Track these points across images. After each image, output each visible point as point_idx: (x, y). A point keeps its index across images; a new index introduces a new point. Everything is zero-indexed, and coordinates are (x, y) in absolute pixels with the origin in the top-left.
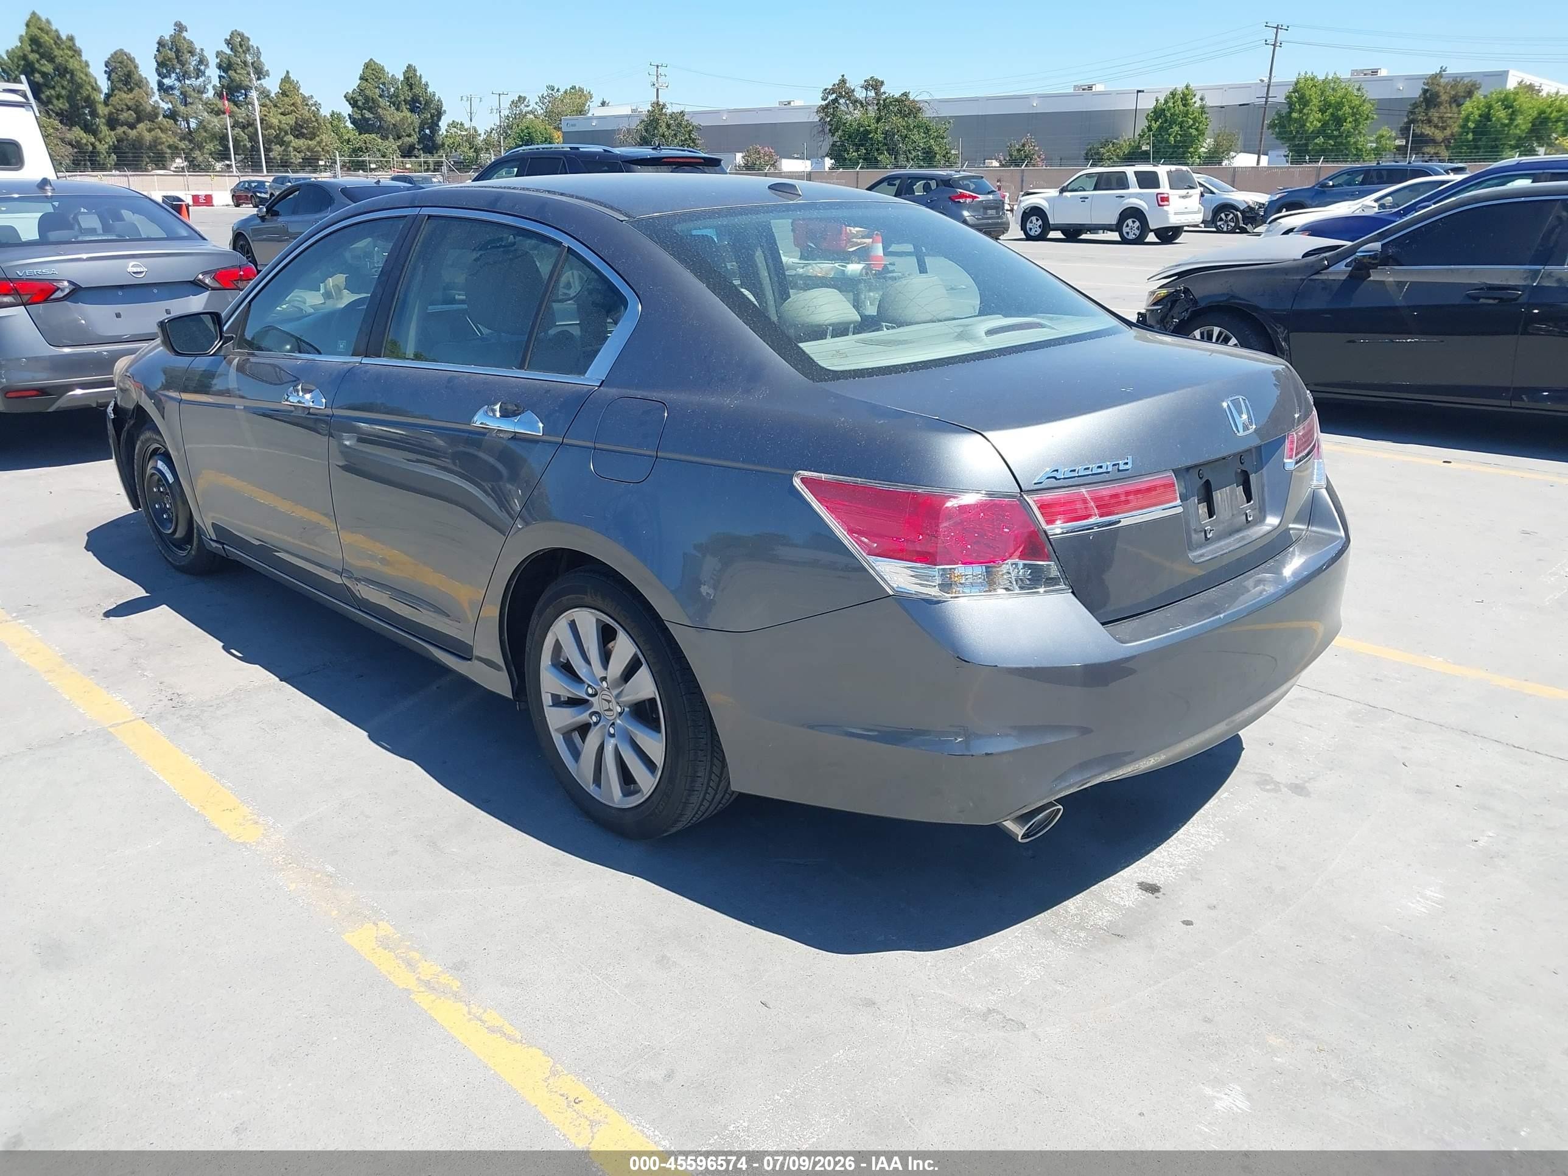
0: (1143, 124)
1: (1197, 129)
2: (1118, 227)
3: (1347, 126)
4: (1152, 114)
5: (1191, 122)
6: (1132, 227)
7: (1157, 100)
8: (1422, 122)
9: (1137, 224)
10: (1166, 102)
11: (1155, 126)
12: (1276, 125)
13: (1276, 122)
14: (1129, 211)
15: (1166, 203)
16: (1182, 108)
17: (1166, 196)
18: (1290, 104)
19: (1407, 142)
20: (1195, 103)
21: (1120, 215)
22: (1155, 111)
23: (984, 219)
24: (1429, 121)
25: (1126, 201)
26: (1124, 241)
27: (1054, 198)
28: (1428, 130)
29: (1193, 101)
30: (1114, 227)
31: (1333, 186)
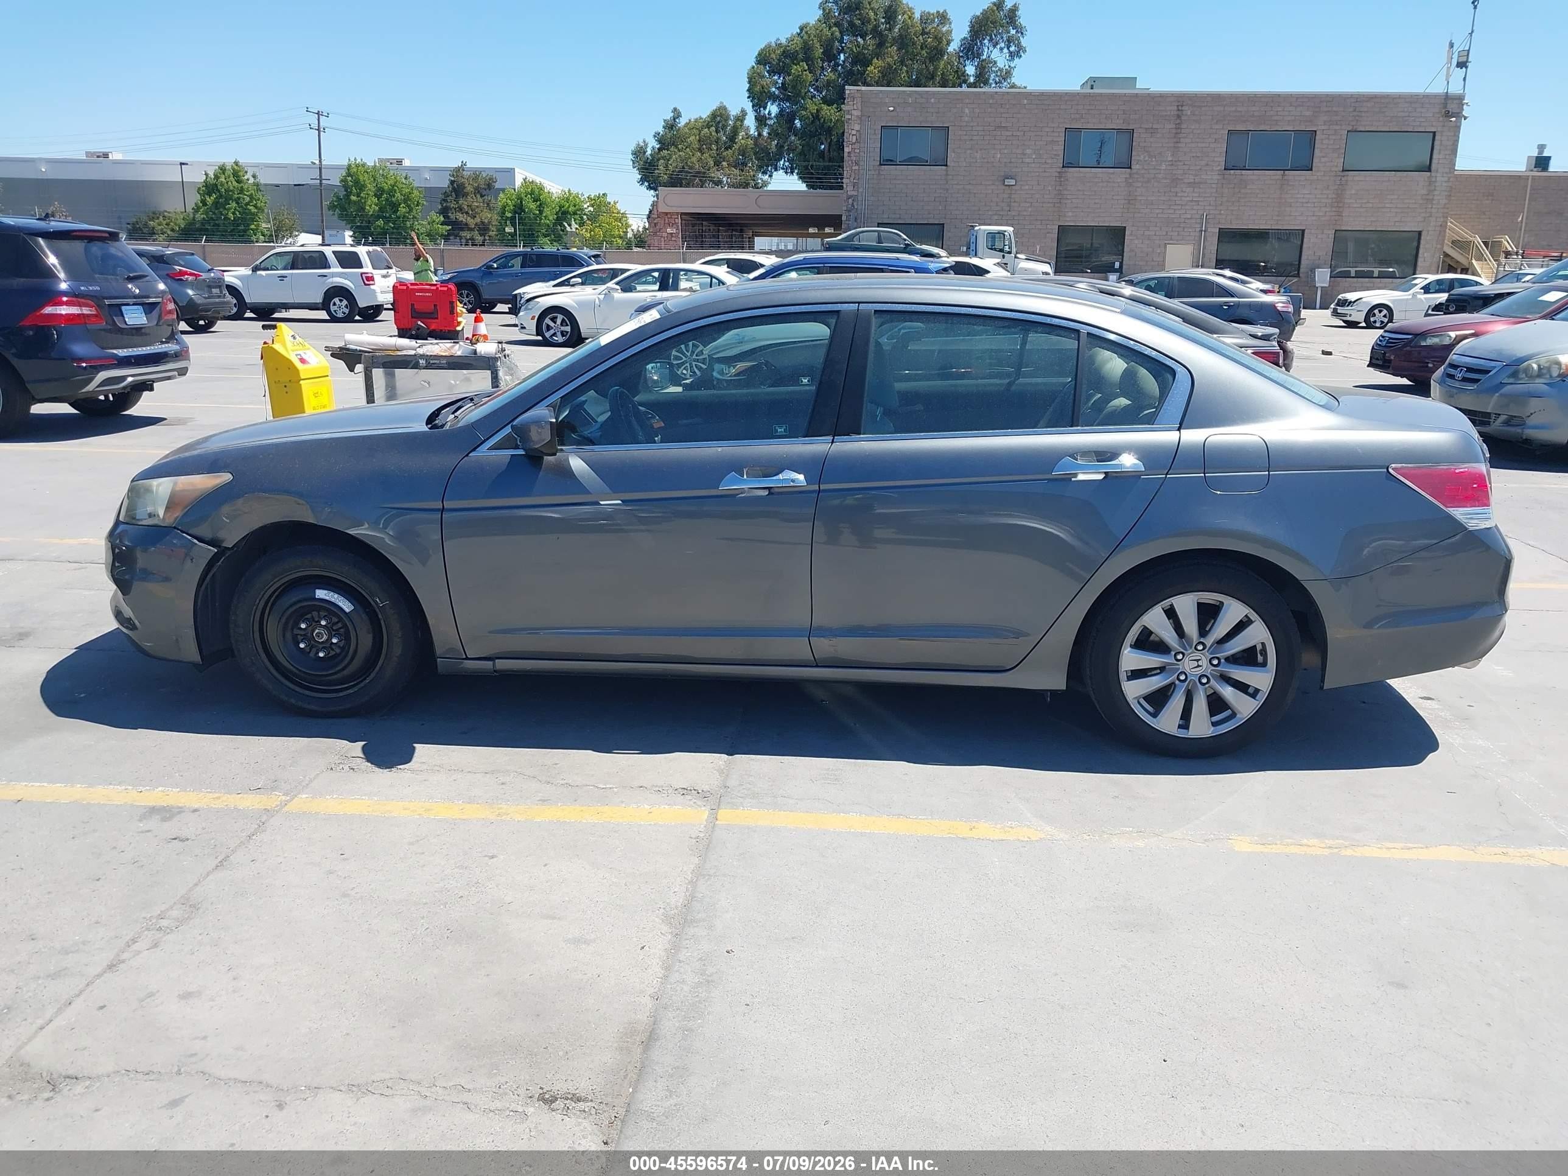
0: (193, 199)
1: (255, 206)
2: (325, 305)
3: (402, 209)
4: (204, 188)
5: (248, 199)
6: (340, 306)
7: (206, 174)
8: (455, 209)
9: (345, 302)
10: (217, 177)
11: (210, 200)
12: (335, 206)
13: (336, 204)
14: (332, 290)
15: (371, 282)
16: (236, 184)
17: (370, 275)
18: (346, 187)
19: (515, 229)
20: (248, 180)
21: (325, 293)
22: (206, 184)
23: (209, 298)
24: (461, 209)
25: (330, 280)
26: (334, 319)
27: (247, 276)
28: (461, 217)
29: (246, 177)
30: (320, 305)
31: (497, 268)
